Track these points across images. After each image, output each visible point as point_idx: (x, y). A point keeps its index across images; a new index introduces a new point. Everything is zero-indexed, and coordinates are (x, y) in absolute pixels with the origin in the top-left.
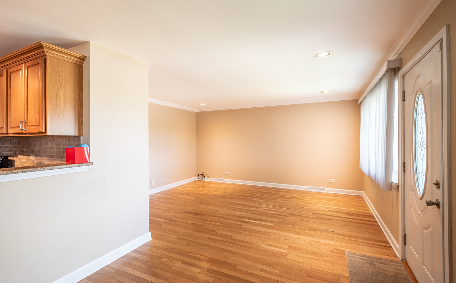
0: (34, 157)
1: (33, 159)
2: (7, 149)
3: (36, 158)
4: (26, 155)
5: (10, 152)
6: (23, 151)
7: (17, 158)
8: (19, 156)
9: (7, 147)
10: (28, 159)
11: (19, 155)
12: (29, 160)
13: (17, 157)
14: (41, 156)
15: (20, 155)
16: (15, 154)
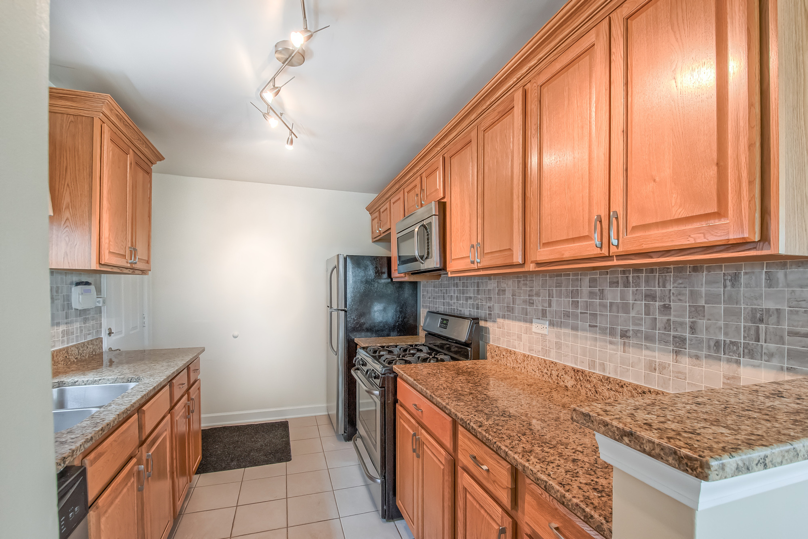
0: (547, 326)
1: (545, 332)
2: (470, 302)
3: (556, 329)
4: (520, 320)
5: (478, 308)
6: (510, 310)
7: (496, 325)
8: (500, 320)
9: (470, 298)
10: (528, 331)
11: (499, 317)
12: (531, 334)
13: (494, 321)
14: (575, 328)
15: (504, 317)
16: (490, 314)
